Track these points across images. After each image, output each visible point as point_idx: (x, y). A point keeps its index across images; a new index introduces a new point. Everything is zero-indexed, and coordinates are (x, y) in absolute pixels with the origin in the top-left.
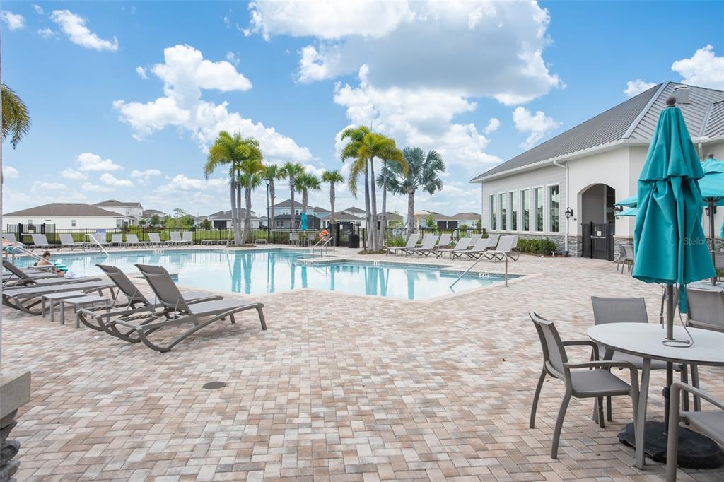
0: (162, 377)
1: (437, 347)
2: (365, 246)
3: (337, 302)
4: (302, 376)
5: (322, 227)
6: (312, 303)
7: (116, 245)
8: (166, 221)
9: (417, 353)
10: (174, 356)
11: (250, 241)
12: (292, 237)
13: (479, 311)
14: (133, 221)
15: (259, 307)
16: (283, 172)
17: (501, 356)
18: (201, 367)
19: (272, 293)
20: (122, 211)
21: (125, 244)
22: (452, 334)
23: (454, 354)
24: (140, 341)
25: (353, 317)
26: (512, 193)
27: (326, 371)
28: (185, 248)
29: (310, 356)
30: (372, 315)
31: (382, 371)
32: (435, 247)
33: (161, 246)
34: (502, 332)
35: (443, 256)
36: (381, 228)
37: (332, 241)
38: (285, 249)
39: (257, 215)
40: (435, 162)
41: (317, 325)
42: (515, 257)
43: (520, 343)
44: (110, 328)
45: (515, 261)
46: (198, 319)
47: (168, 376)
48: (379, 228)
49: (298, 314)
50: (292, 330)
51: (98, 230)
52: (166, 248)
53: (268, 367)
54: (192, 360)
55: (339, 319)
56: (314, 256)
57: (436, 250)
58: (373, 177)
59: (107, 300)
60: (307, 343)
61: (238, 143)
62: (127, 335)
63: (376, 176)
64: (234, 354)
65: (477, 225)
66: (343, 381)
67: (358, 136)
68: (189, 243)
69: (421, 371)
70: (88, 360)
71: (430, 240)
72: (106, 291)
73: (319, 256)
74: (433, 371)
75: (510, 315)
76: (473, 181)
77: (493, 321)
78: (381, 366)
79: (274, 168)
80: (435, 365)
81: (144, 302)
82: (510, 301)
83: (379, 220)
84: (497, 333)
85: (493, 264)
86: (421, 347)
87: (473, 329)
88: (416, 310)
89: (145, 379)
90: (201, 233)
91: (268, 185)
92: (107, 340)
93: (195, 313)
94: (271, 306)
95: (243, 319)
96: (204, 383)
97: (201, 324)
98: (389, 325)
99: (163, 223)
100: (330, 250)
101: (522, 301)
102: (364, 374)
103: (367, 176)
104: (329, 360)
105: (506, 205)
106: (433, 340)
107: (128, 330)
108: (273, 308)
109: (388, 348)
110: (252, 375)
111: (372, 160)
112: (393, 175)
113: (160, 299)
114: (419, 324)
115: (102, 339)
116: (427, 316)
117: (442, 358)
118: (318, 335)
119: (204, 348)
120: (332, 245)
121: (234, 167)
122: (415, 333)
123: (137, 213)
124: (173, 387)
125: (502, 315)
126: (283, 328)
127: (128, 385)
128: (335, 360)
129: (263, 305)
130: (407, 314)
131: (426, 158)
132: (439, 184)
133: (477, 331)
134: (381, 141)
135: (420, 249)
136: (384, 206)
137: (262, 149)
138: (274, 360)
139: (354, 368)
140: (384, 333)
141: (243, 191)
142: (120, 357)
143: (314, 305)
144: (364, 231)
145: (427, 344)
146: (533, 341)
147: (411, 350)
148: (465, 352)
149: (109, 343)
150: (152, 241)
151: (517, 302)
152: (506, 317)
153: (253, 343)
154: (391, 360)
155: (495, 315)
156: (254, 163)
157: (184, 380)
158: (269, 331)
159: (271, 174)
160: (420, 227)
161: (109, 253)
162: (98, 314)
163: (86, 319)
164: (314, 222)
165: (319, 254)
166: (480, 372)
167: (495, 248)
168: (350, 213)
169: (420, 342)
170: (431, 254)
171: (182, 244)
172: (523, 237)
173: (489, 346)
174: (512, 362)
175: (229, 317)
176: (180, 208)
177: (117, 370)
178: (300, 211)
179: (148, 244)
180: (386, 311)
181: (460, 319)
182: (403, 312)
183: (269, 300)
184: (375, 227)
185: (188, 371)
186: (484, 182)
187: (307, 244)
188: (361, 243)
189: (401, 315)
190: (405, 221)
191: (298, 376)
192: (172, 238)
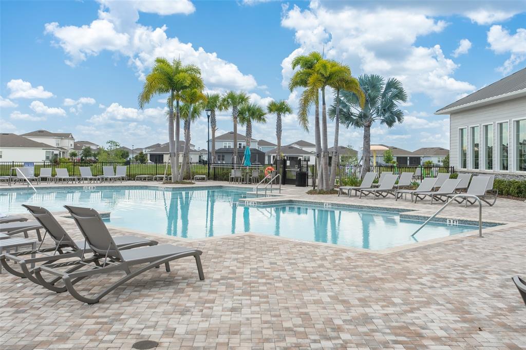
0: (88, 333)
1: (398, 309)
2: (314, 185)
3: (283, 249)
4: (243, 337)
5: (266, 162)
6: (254, 250)
7: (44, 179)
8: (99, 153)
9: (373, 315)
10: (102, 308)
11: (188, 177)
12: (234, 173)
13: (447, 266)
14: (63, 153)
15: (197, 255)
16: (226, 103)
17: (477, 325)
18: (132, 322)
19: (211, 238)
20: (52, 142)
21: (54, 178)
22: (416, 293)
23: (418, 318)
24: (66, 291)
25: (300, 268)
26: (473, 128)
27: (270, 332)
28: (118, 184)
29: (253, 313)
30: (322, 266)
31: (334, 334)
32: (394, 188)
33: (93, 182)
34: (477, 294)
35: (404, 197)
36: (333, 165)
37: (277, 178)
38: (226, 187)
39: (196, 148)
40: (396, 91)
41: (260, 276)
42: (491, 201)
43: (500, 309)
44: (34, 275)
45: (491, 205)
46: (129, 267)
47: (94, 333)
48: (330, 164)
49: (240, 262)
50: (233, 281)
51: (25, 163)
52: (99, 184)
53: (205, 325)
54: (122, 314)
55: (284, 270)
56: (257, 196)
57: (396, 191)
58: (324, 109)
59: (32, 244)
60: (248, 298)
61: (177, 71)
62: (53, 283)
63: (328, 108)
64: (168, 308)
65: (444, 162)
66: (289, 345)
67: (309, 64)
68: (123, 179)
69: (378, 336)
70: (8, 312)
71: (388, 179)
72: (33, 233)
73: (263, 195)
74: (394, 338)
75: (486, 272)
76: (440, 112)
77: (465, 279)
78: (332, 328)
79: (216, 98)
80: (395, 331)
81: (72, 247)
82: (486, 255)
83: (330, 155)
84: (469, 294)
85: (463, 209)
86: (378, 307)
87: (441, 288)
88: (373, 262)
89: (69, 335)
90: (136, 168)
91: (208, 116)
92: (31, 289)
93: (126, 261)
94: (210, 252)
95: (179, 267)
96: (134, 341)
97: (133, 271)
98: (342, 279)
99: (95, 156)
100: (276, 189)
101: (500, 256)
102: (313, 337)
103: (317, 107)
104: (274, 319)
105: (479, 139)
106: (392, 299)
107: (54, 277)
108: (213, 255)
109: (340, 307)
110: (187, 333)
111: (323, 89)
112: (347, 105)
113: (90, 243)
114: (376, 279)
115: (25, 287)
116: (387, 269)
117: (404, 322)
118: (261, 288)
119: (136, 300)
120: (278, 183)
121: (173, 97)
122: (371, 290)
123: (68, 144)
124: (100, 346)
125: (475, 272)
126: (223, 278)
127: (51, 343)
128: (280, 319)
129: (201, 253)
130: (362, 266)
131: (384, 86)
132: (399, 116)
133: (445, 290)
134: (334, 69)
135: (377, 189)
136: (336, 141)
137: (203, 76)
138: (211, 316)
139: (302, 329)
140: (336, 289)
141: (182, 122)
142: (44, 309)
143: (257, 252)
144: (314, 168)
145: (385, 304)
146: (516, 307)
147: (368, 310)
148: (431, 316)
149: (33, 292)
150: (83, 176)
151: (494, 257)
152: (482, 274)
153: (189, 296)
154: (344, 321)
155: (467, 272)
156: (195, 93)
157: (112, 337)
158: (207, 281)
159: (212, 104)
160: (377, 163)
161: (36, 188)
162: (22, 259)
163: (9, 263)
164: (258, 156)
165: (263, 193)
166: (450, 343)
167: (465, 190)
168: (298, 147)
169: (377, 301)
170: (389, 195)
171: (115, 180)
172: (500, 178)
173: (461, 310)
174: (491, 332)
175: (164, 264)
176: (114, 140)
177: (40, 324)
178: (244, 144)
179: (79, 179)
180: (338, 262)
181: (425, 275)
182: (358, 263)
183: (208, 245)
184: (326, 164)
185: (116, 327)
186: (453, 113)
187: (250, 182)
188: (310, 181)
189: (356, 267)
190: (360, 155)
191: (238, 336)
192: (104, 173)
